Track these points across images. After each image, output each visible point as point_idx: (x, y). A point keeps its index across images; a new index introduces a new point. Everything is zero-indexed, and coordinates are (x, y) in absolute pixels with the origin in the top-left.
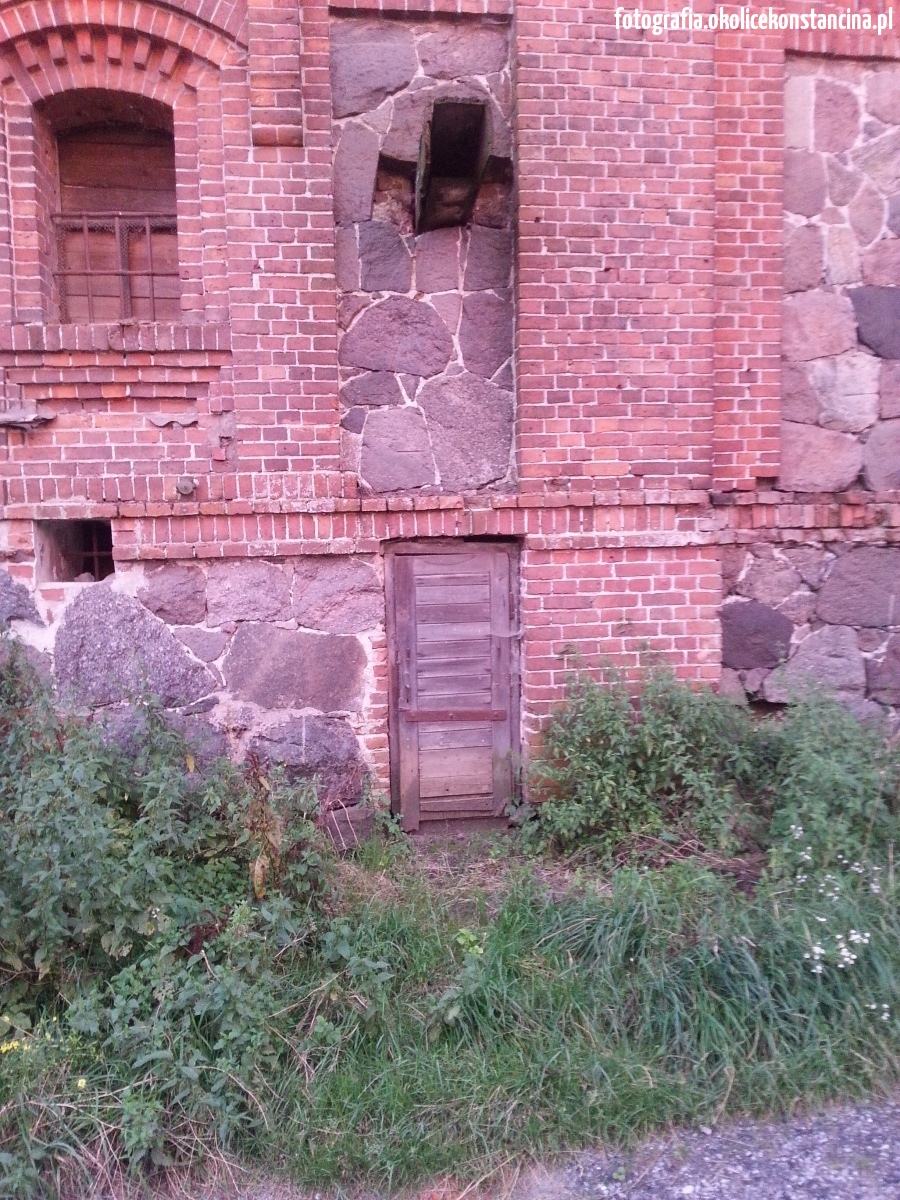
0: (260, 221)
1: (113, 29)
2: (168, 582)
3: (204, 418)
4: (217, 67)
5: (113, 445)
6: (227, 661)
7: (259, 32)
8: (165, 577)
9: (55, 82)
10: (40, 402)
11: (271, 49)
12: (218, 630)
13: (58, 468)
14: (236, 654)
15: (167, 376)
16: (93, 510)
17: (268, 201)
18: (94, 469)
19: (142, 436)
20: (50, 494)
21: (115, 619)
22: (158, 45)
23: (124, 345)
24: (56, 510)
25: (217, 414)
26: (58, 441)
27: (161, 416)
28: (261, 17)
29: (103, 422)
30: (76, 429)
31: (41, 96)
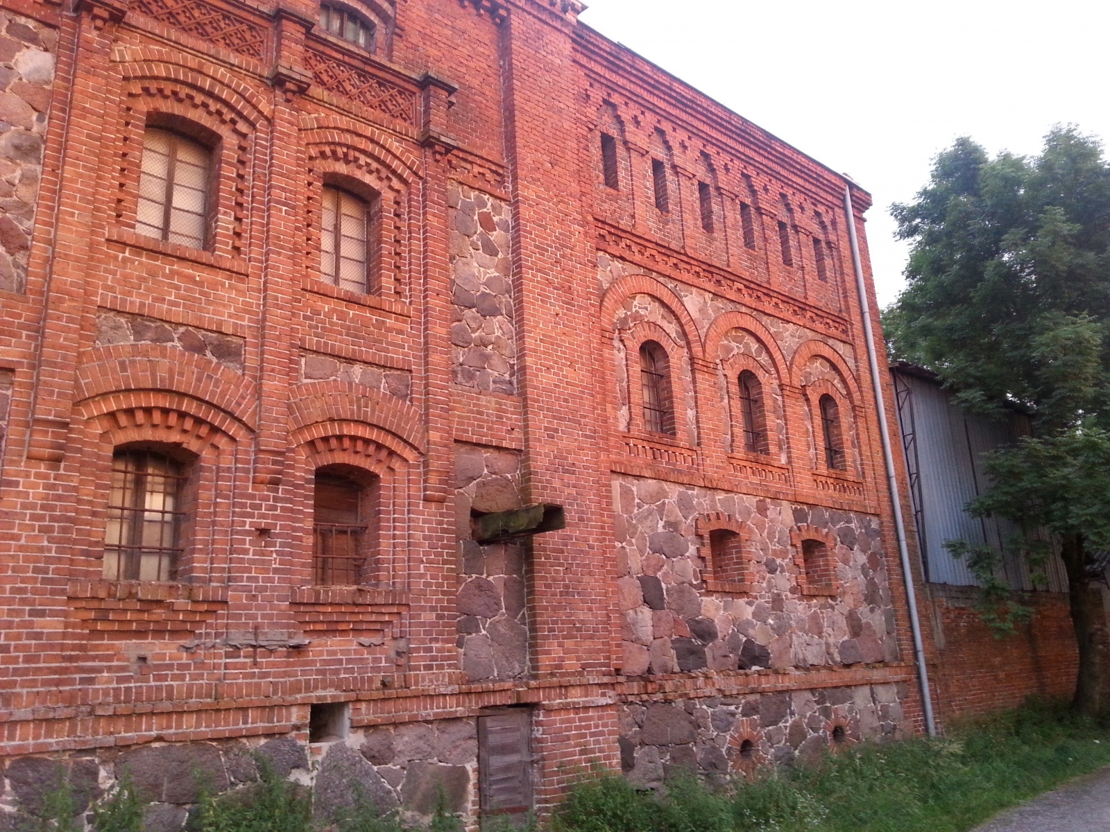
0: (425, 538)
1: (361, 438)
2: (377, 739)
3: (387, 640)
4: (407, 461)
5: (344, 658)
6: (403, 785)
7: (434, 450)
8: (375, 736)
9: (327, 459)
10: (305, 631)
11: (439, 458)
12: (398, 767)
13: (319, 672)
14: (409, 781)
15: (374, 618)
16: (345, 697)
17: (429, 528)
18: (337, 672)
19: (356, 652)
20: (316, 688)
21: (346, 764)
22: (379, 447)
23: (360, 601)
24: (325, 697)
25: (394, 639)
26: (313, 656)
27: (365, 640)
28: (435, 444)
29: (334, 644)
30: (326, 648)
31: (320, 465)
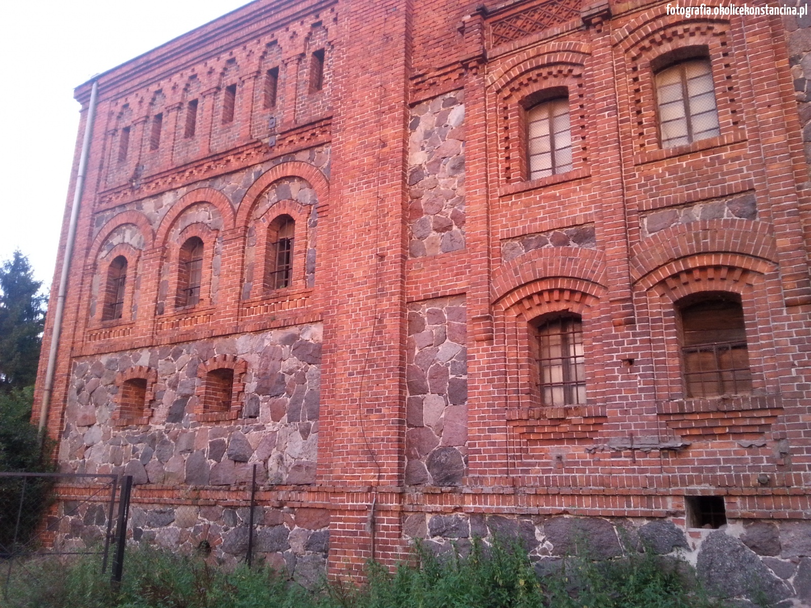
0: (793, 342)
1: (710, 267)
2: (757, 531)
3: (769, 442)
4: (763, 274)
5: (721, 458)
7: (784, 257)
8: (754, 528)
9: (683, 292)
10: (683, 436)
11: (791, 263)
12: (788, 560)
13: (694, 470)
15: (748, 422)
16: (715, 491)
17: (796, 332)
18: (712, 470)
19: (736, 452)
20: (691, 483)
21: (728, 550)
22: (731, 269)
23: (725, 408)
24: (695, 491)
25: (777, 440)
26: (693, 456)
27: (746, 442)
29: (714, 446)
30: (701, 450)
31: (677, 298)
